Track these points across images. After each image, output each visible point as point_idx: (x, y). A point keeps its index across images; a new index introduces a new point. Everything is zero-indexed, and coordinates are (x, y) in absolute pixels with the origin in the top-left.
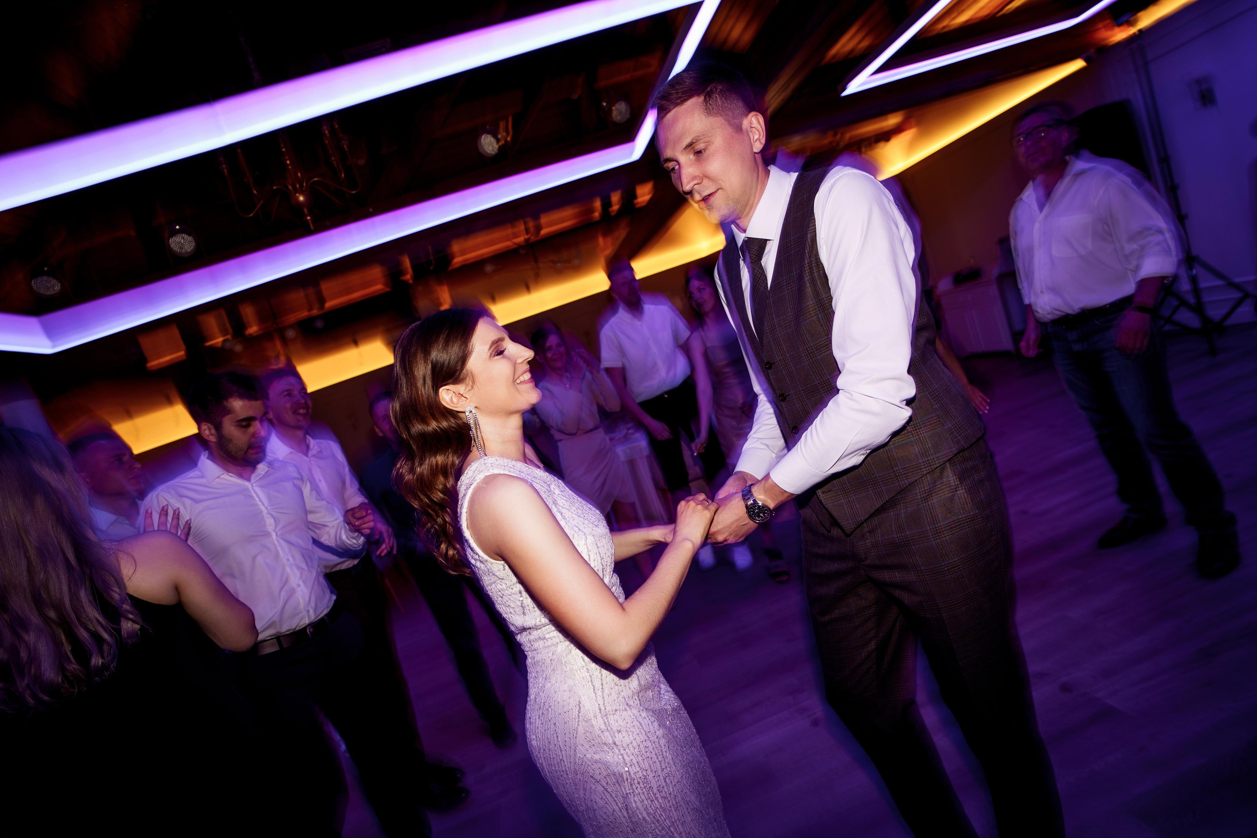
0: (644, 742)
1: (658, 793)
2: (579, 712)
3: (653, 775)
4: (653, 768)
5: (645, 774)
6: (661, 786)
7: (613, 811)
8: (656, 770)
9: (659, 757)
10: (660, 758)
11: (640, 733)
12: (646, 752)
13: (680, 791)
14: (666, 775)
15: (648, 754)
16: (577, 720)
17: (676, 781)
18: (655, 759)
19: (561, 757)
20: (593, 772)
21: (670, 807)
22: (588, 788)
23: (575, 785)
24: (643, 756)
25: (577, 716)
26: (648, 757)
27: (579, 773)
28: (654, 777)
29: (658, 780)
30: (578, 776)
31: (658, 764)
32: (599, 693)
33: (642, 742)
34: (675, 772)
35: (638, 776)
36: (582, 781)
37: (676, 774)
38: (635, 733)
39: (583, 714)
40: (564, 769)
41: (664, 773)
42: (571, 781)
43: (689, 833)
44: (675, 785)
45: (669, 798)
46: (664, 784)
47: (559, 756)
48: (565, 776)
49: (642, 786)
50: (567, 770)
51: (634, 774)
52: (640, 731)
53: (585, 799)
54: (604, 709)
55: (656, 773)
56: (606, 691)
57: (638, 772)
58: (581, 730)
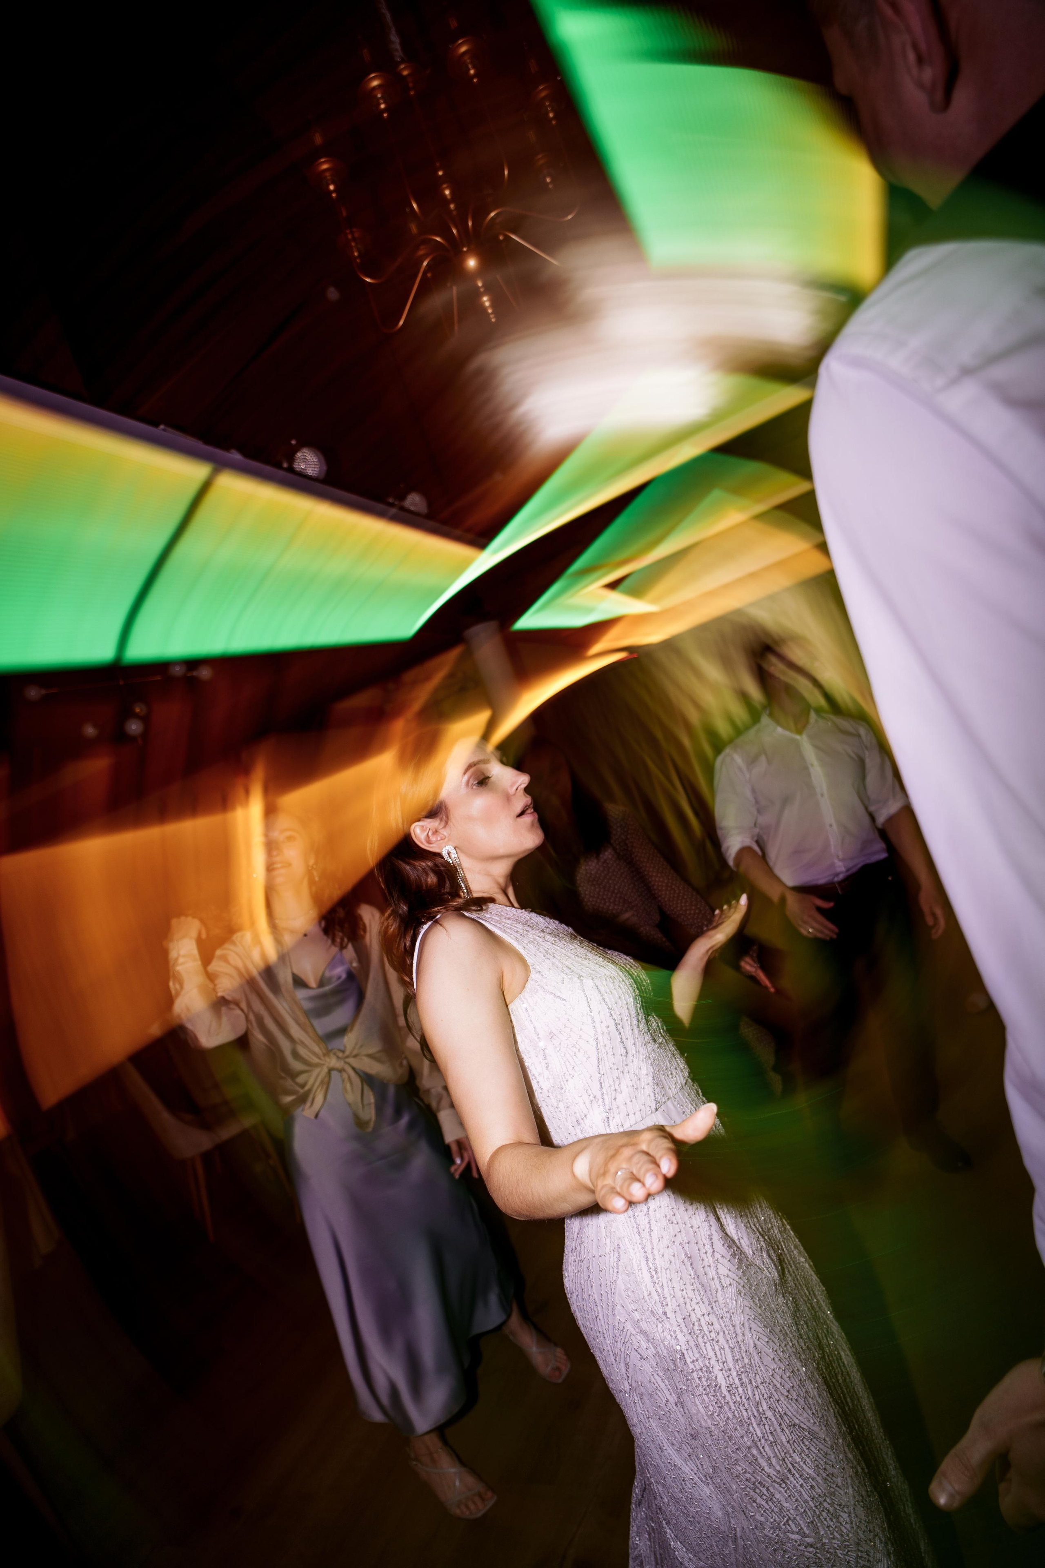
0: (706, 1316)
1: (728, 1396)
2: (619, 1260)
3: (720, 1368)
4: (719, 1356)
5: (708, 1365)
6: (734, 1386)
7: (667, 1401)
8: (724, 1360)
9: (730, 1341)
10: (732, 1343)
11: (701, 1302)
12: (710, 1332)
13: (766, 1396)
14: (742, 1370)
15: (713, 1334)
16: (615, 1270)
17: (759, 1381)
18: (723, 1342)
19: (597, 1314)
20: (638, 1344)
21: (749, 1418)
22: (631, 1364)
23: (615, 1355)
24: (705, 1337)
25: (616, 1265)
26: (713, 1340)
27: (619, 1340)
28: (722, 1370)
29: (728, 1377)
30: (619, 1344)
31: (728, 1351)
32: (646, 1234)
33: (704, 1315)
34: (759, 1367)
35: (698, 1367)
36: (623, 1353)
37: (761, 1370)
38: (695, 1301)
39: (624, 1263)
40: (600, 1330)
41: (737, 1367)
42: (609, 1348)
43: (784, 1460)
44: (757, 1387)
45: (746, 1405)
46: (738, 1383)
47: (595, 1311)
48: (601, 1339)
49: (705, 1383)
50: (605, 1332)
51: (691, 1362)
52: (702, 1299)
53: (628, 1377)
54: (652, 1259)
55: (725, 1364)
56: (655, 1234)
57: (697, 1360)
58: (621, 1285)
